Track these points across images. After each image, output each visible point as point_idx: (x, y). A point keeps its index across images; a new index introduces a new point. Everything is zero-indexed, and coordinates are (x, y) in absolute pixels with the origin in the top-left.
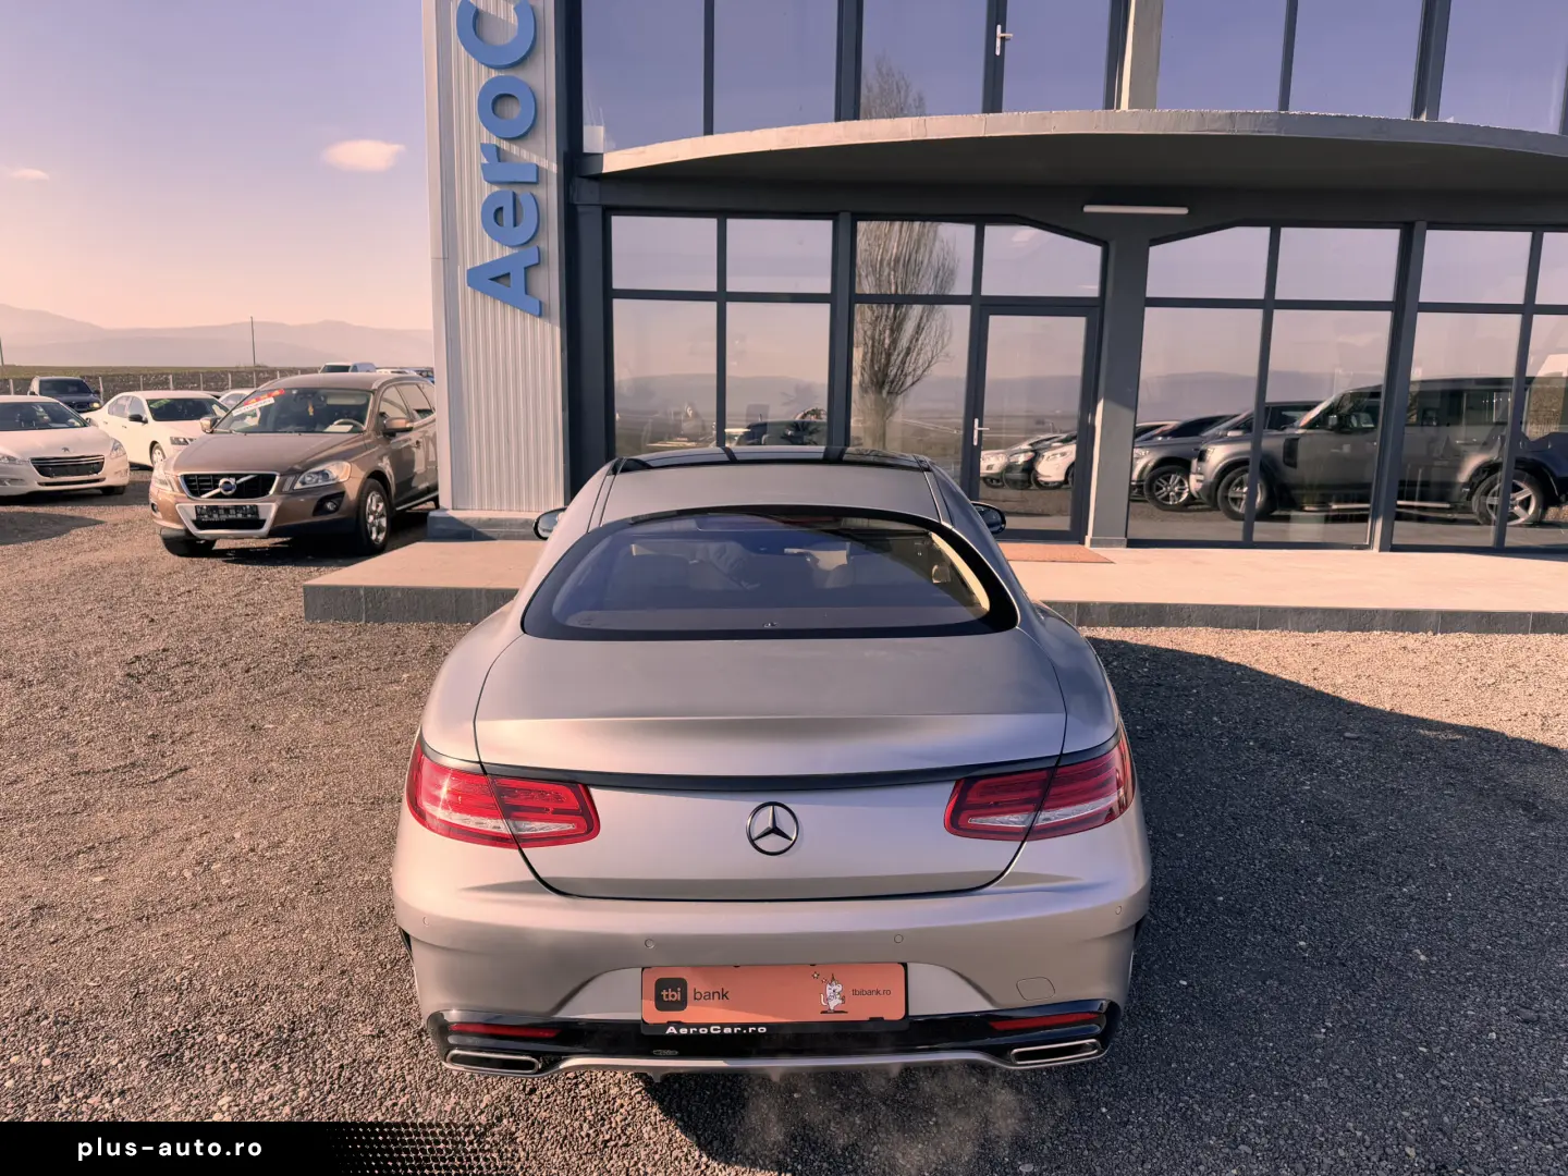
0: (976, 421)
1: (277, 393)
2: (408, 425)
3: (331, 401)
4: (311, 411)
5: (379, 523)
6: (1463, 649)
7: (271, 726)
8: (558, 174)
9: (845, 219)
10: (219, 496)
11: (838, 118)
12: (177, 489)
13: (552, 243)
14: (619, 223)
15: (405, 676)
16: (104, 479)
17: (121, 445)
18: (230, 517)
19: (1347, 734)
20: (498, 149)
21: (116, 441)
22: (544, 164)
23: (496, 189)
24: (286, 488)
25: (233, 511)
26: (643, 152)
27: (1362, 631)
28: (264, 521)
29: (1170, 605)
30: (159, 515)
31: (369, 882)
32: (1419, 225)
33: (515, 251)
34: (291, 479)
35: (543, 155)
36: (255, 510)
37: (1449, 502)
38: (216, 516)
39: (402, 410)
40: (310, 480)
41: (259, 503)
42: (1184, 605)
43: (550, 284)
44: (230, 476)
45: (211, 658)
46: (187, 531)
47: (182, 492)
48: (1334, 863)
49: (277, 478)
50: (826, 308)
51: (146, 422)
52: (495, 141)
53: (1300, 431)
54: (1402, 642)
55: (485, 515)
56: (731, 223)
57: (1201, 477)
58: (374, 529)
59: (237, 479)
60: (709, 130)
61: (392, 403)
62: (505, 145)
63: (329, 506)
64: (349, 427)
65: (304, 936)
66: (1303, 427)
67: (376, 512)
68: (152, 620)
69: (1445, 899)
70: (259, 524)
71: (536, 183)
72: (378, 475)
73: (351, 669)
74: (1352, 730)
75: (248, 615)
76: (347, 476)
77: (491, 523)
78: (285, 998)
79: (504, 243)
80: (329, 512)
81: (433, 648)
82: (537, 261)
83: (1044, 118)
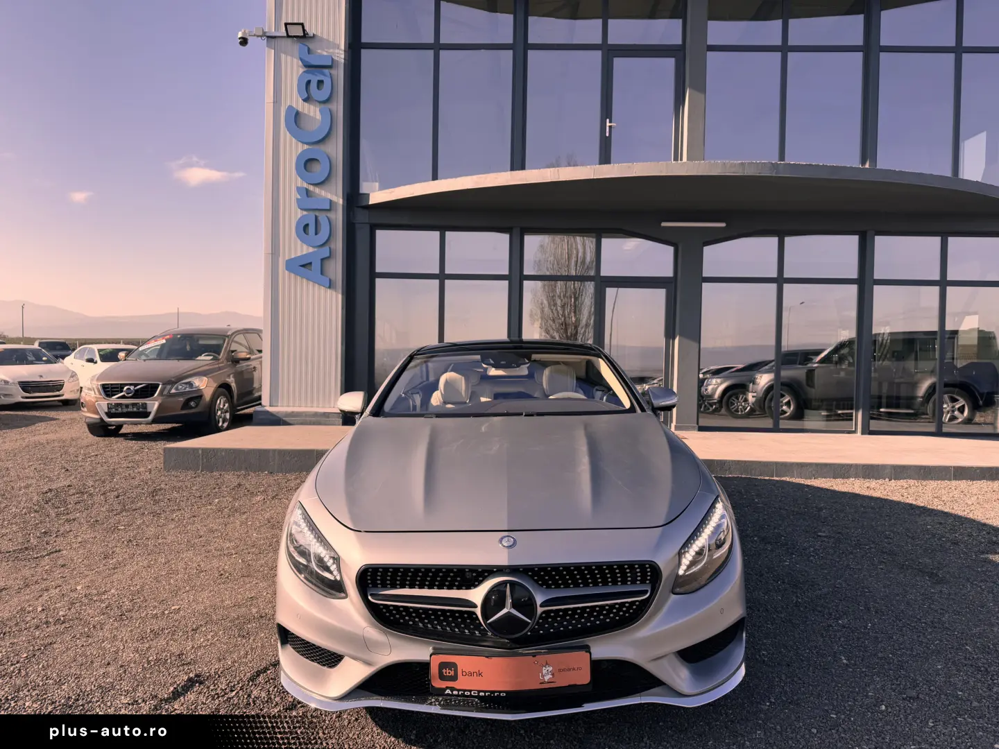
1: (168, 337)
2: (248, 356)
3: (201, 342)
4: (188, 348)
5: (225, 416)
6: (907, 488)
7: (123, 527)
8: (343, 206)
9: (516, 231)
10: (123, 397)
11: (512, 169)
12: (97, 393)
13: (339, 245)
14: (380, 234)
15: (217, 500)
16: (63, 395)
17: (76, 374)
18: (129, 410)
19: (819, 534)
20: (307, 191)
21: (73, 372)
22: (334, 199)
23: (305, 213)
24: (165, 392)
25: (131, 407)
26: (392, 192)
27: (843, 478)
28: (150, 413)
29: (717, 461)
30: (85, 409)
31: (156, 614)
32: (870, 233)
33: (316, 250)
34: (169, 387)
35: (335, 194)
36: (145, 406)
37: (912, 409)
38: (120, 409)
39: (246, 347)
40: (181, 387)
41: (148, 401)
42: (726, 460)
43: (336, 269)
44: (131, 384)
45: (97, 490)
46: (101, 419)
47: (101, 394)
48: (796, 606)
49: (160, 386)
50: (506, 283)
51: (96, 363)
52: (305, 185)
53: (816, 365)
54: (867, 484)
55: (290, 409)
56: (449, 234)
57: (755, 394)
58: (221, 420)
59: (135, 387)
60: (435, 177)
61: (240, 344)
62: (311, 188)
63: (192, 404)
64: (212, 357)
65: (103, 645)
66: (817, 363)
67: (223, 409)
68: (67, 470)
69: (866, 627)
70: (146, 415)
71: (329, 210)
72: (226, 386)
73: (184, 496)
74: (824, 532)
75: (129, 467)
76: (204, 385)
77: (293, 414)
78: (78, 681)
79: (309, 245)
80: (192, 408)
81: (240, 485)
82: (328, 255)
83: (629, 167)
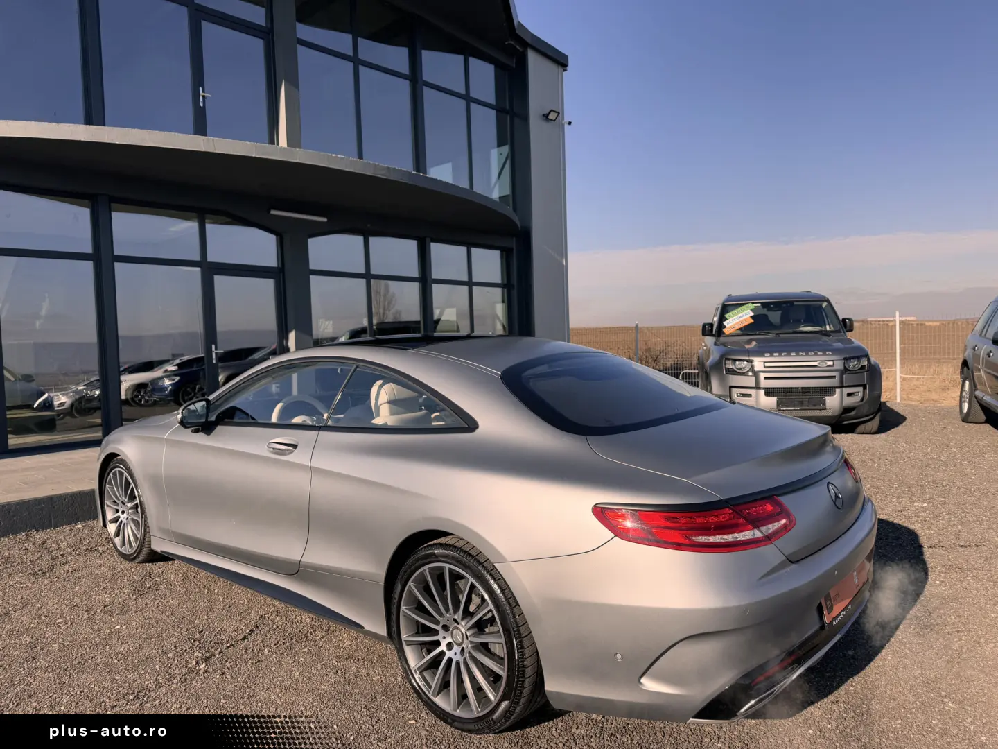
0: (213, 346)
32: (428, 239)
50: (90, 265)
